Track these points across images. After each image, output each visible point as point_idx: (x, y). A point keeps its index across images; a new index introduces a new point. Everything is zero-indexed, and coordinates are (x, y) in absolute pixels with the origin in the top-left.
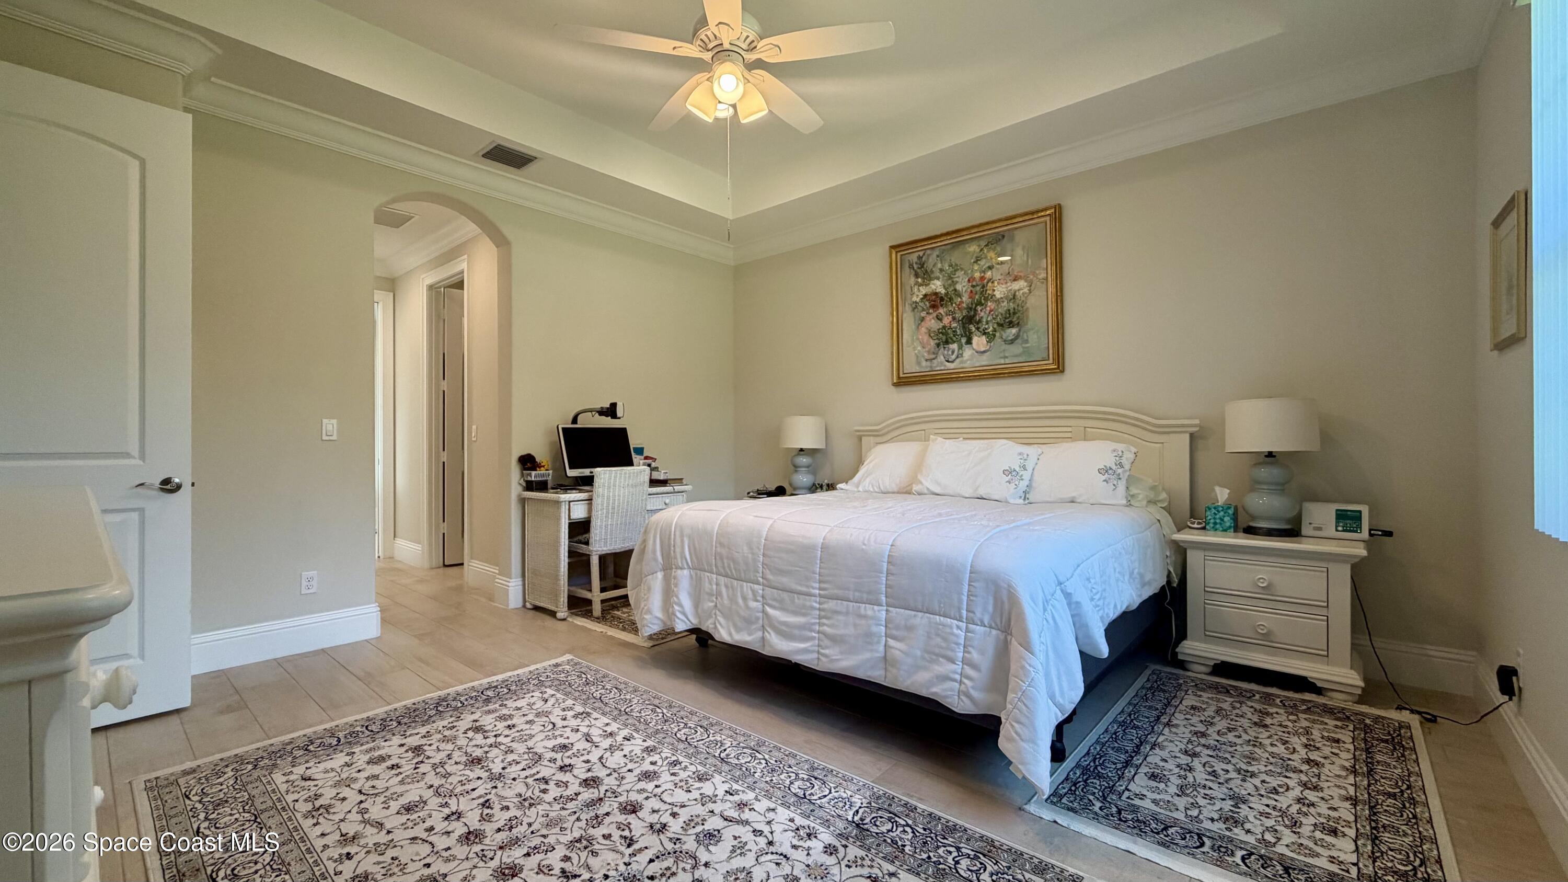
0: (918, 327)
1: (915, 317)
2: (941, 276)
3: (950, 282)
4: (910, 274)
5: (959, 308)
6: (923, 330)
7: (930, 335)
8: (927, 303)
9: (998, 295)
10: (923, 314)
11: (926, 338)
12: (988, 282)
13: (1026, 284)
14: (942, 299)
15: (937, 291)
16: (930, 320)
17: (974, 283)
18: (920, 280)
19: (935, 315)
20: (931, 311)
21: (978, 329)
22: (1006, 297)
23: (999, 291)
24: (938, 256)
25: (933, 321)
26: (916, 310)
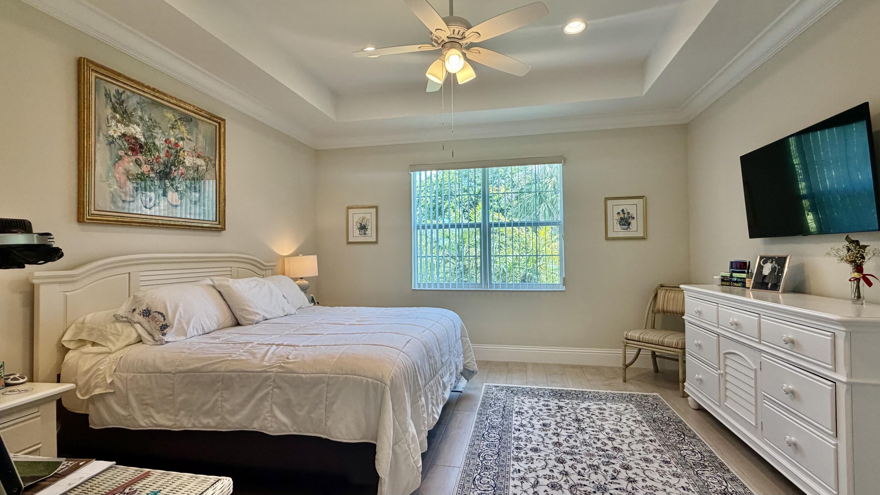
0: (114, 164)
1: (111, 154)
2: (141, 124)
3: (149, 133)
4: (107, 103)
5: (157, 162)
6: (121, 169)
7: (128, 177)
8: (125, 143)
9: (187, 164)
10: (121, 153)
11: (123, 178)
12: (180, 150)
13: (204, 163)
14: (141, 147)
15: (137, 136)
16: (129, 162)
17: (170, 146)
18: (118, 116)
19: (134, 158)
20: (130, 153)
21: (172, 185)
22: (193, 167)
23: (189, 161)
24: (138, 103)
25: (132, 164)
26: (112, 145)
